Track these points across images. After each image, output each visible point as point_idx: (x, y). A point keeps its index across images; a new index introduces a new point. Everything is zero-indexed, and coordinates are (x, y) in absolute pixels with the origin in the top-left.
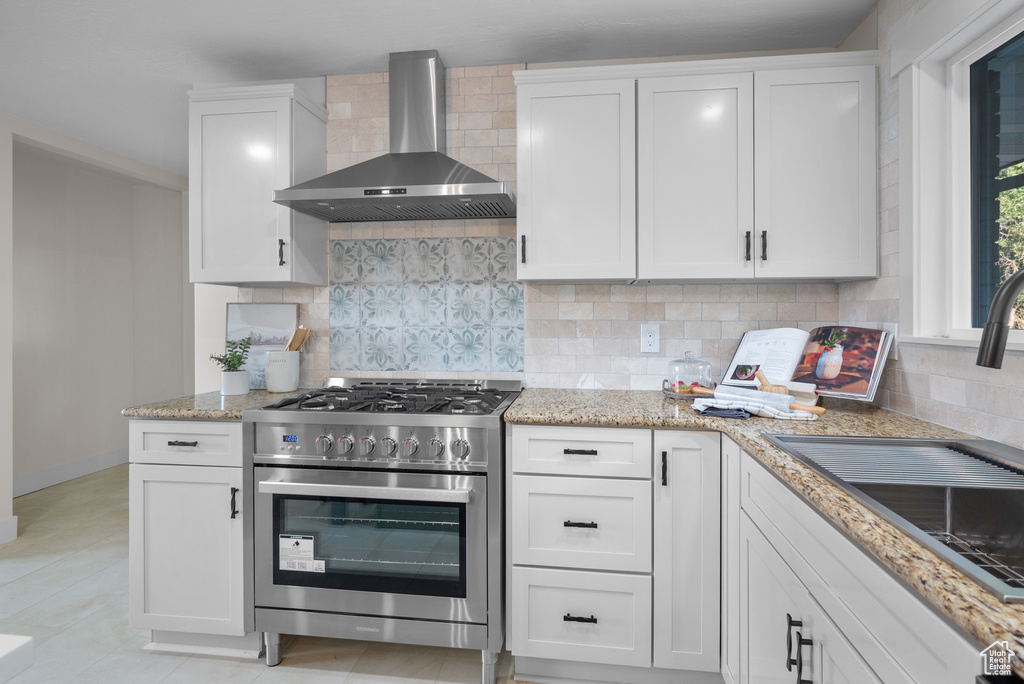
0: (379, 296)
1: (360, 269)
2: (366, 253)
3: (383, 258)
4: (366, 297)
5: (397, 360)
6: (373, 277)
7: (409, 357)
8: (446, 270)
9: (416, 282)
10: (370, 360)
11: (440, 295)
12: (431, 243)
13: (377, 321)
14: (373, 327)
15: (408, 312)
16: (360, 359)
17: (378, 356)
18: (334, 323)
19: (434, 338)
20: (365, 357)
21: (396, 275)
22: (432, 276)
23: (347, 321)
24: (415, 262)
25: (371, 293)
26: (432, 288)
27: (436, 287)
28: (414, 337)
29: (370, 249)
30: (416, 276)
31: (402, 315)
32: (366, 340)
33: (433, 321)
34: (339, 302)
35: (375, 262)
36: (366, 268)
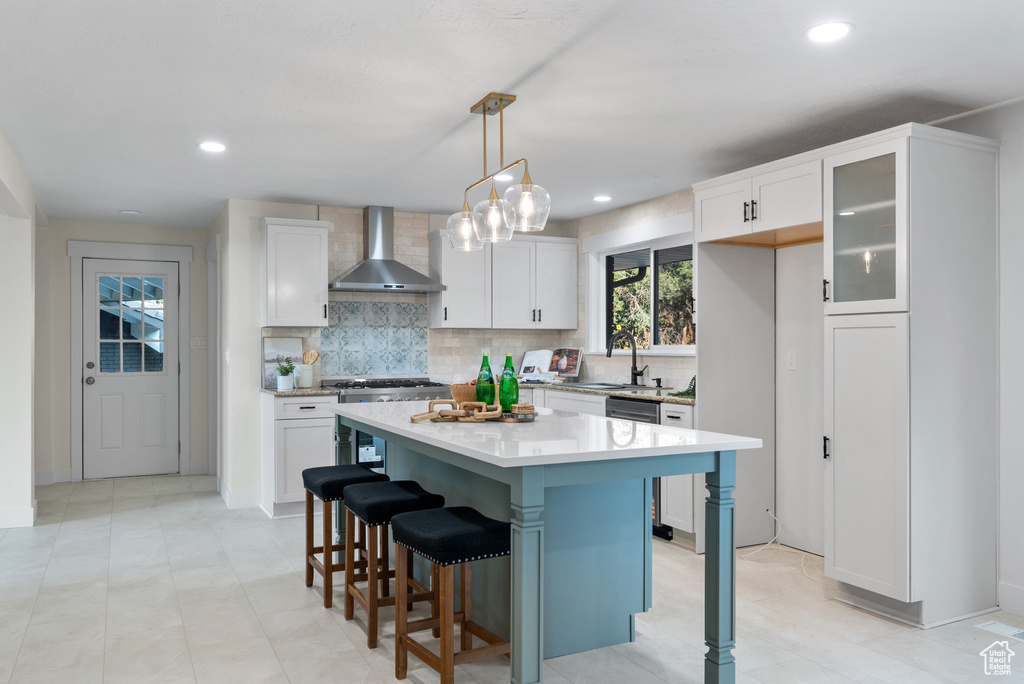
0: (350, 333)
1: (339, 318)
2: (343, 309)
3: (353, 312)
4: (343, 334)
5: (361, 369)
6: (347, 323)
7: (367, 367)
8: (388, 320)
9: (371, 326)
10: (345, 370)
11: (384, 334)
12: (380, 305)
13: (349, 348)
14: (347, 351)
15: (367, 343)
16: (339, 369)
17: (349, 367)
18: (323, 349)
19: (381, 357)
20: (342, 368)
21: (360, 322)
22: (380, 323)
23: (331, 348)
24: (370, 315)
25: (346, 332)
26: (380, 329)
27: (383, 329)
28: (370, 356)
29: (345, 307)
30: (371, 323)
31: (363, 344)
32: (343, 359)
33: (381, 347)
34: (327, 337)
35: (348, 314)
36: (343, 318)
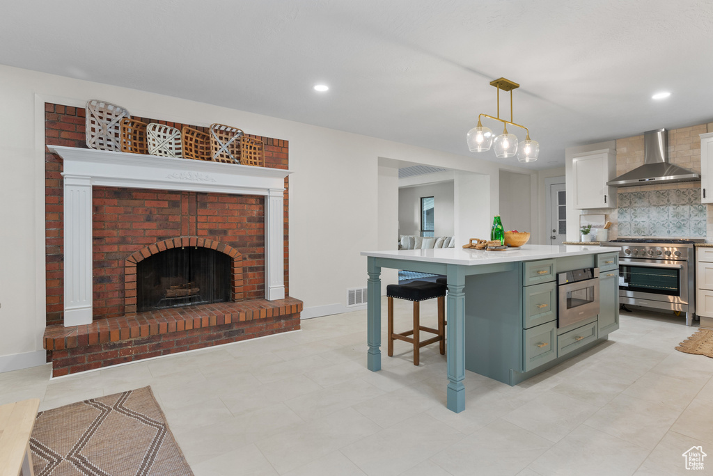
0: (638, 211)
1: (631, 203)
2: (633, 197)
3: (640, 198)
4: (633, 212)
5: (647, 232)
6: (636, 205)
7: (652, 231)
8: (668, 201)
9: (654, 206)
10: (635, 232)
11: (666, 210)
12: (661, 192)
13: (638, 220)
14: (636, 221)
15: (651, 216)
16: (630, 232)
17: (638, 231)
18: (619, 220)
19: (663, 224)
20: (633, 232)
21: (646, 203)
22: (662, 203)
23: (625, 219)
24: (654, 198)
25: (635, 210)
26: (662, 207)
27: (664, 207)
28: (654, 224)
29: (635, 195)
30: (655, 204)
31: (648, 217)
32: (633, 226)
33: (662, 219)
34: (622, 213)
35: (637, 199)
36: (633, 202)
